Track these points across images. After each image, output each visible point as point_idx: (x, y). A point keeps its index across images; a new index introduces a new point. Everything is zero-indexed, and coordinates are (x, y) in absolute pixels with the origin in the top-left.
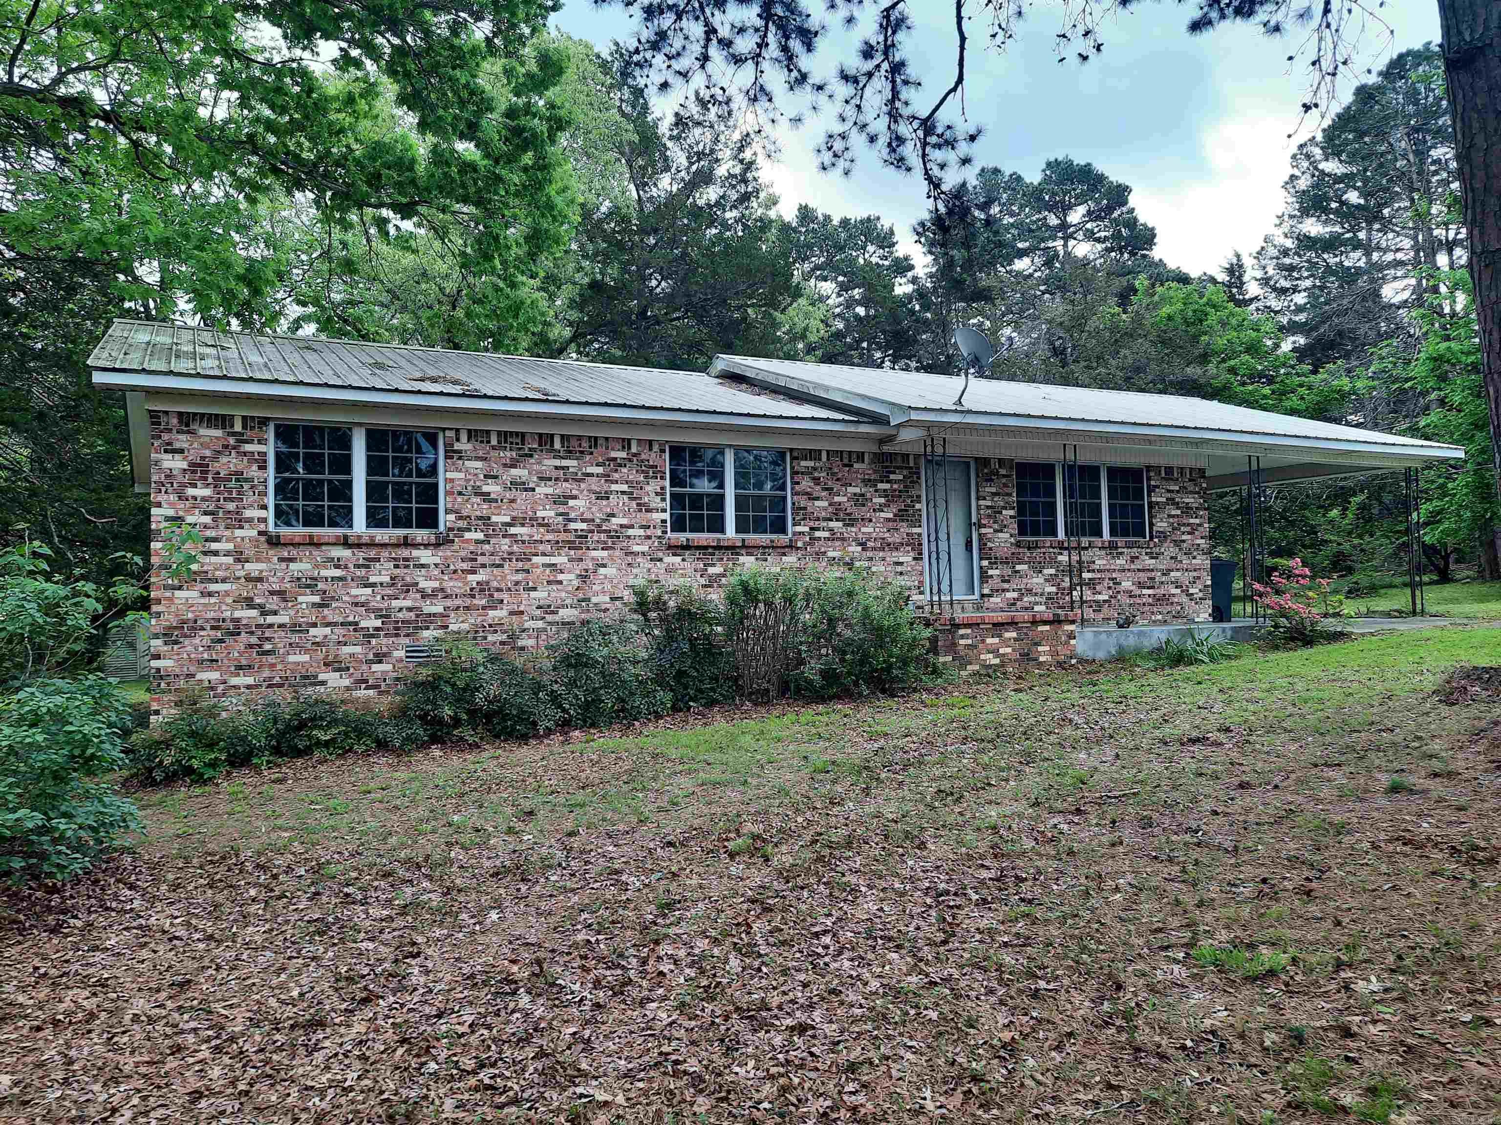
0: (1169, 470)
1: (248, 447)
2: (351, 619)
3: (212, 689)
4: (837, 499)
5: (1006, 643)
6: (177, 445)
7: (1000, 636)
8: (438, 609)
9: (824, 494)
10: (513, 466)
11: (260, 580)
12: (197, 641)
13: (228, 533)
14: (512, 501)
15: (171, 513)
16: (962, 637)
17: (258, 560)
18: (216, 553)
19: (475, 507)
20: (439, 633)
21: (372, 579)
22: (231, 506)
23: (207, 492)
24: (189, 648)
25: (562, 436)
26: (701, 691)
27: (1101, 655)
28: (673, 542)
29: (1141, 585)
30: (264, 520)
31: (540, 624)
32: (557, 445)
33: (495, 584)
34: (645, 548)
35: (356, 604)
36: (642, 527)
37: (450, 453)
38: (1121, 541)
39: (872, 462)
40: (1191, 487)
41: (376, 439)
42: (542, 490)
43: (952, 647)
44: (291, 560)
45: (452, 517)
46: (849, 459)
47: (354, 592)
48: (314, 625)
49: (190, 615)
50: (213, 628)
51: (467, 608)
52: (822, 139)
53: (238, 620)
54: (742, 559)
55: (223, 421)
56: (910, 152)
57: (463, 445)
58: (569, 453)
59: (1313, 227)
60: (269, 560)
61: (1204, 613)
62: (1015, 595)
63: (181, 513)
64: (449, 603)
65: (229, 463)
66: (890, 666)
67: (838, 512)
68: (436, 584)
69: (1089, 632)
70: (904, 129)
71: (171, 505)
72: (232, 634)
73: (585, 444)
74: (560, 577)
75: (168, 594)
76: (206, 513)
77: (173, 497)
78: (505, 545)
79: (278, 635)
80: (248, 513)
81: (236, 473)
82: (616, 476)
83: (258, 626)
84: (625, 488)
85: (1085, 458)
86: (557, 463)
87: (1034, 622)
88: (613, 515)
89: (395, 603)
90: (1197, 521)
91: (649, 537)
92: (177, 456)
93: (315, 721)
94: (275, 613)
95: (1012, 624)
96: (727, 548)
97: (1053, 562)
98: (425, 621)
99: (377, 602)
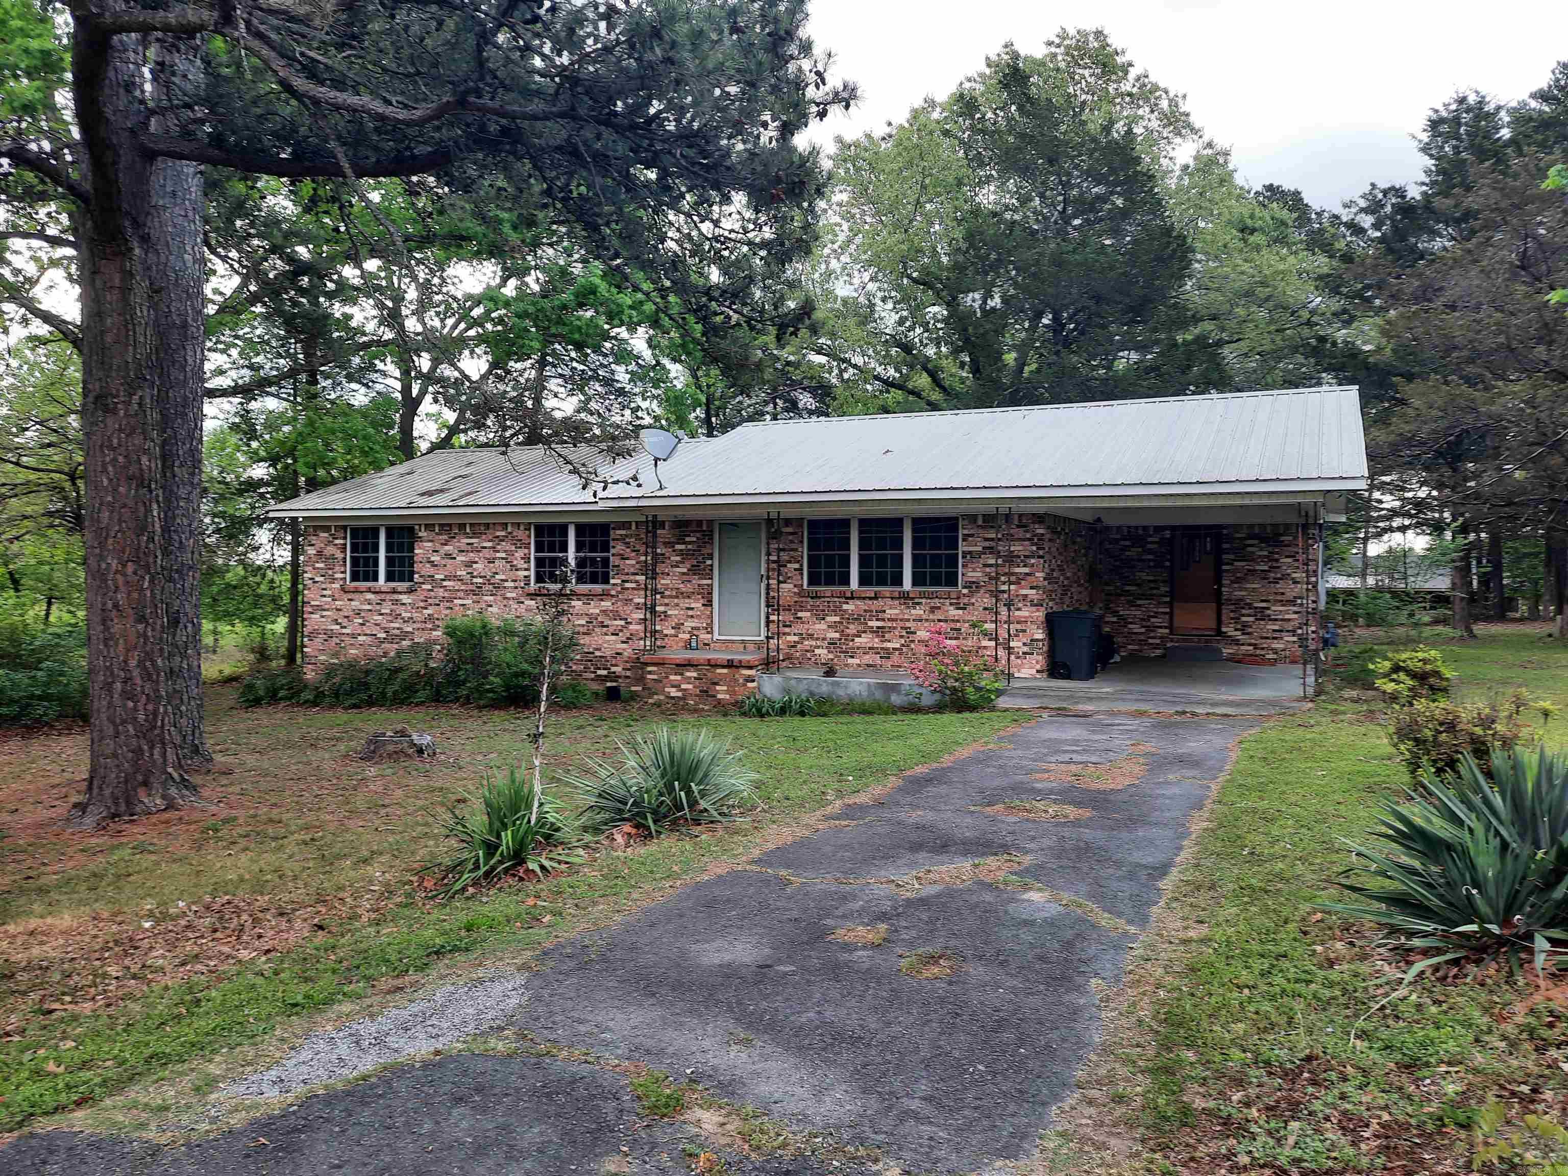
0: (990, 517)
1: (338, 541)
2: (374, 633)
8: (410, 629)
9: (633, 554)
10: (446, 544)
11: (340, 610)
12: (319, 640)
13: (329, 585)
14: (445, 566)
17: (341, 600)
18: (325, 596)
19: (427, 570)
20: (410, 643)
21: (383, 611)
22: (331, 572)
23: (323, 565)
24: (316, 643)
28: (532, 591)
30: (344, 579)
32: (468, 531)
34: (514, 595)
35: (376, 625)
36: (514, 581)
37: (418, 538)
40: (1020, 533)
41: (390, 532)
42: (460, 558)
44: (353, 600)
45: (419, 575)
47: (376, 618)
48: (360, 635)
49: (317, 627)
50: (324, 634)
51: (423, 629)
53: (333, 630)
54: (573, 603)
55: (327, 529)
57: (425, 534)
58: (475, 535)
62: (796, 638)
63: (314, 576)
64: (415, 626)
65: (331, 550)
68: (410, 615)
71: (311, 572)
72: (331, 637)
73: (482, 529)
75: (310, 616)
76: (322, 576)
77: (312, 567)
78: (441, 592)
79: (347, 639)
80: (338, 575)
81: (334, 555)
82: (499, 548)
83: (340, 634)
84: (503, 555)
86: (468, 541)
88: (497, 573)
89: (392, 625)
90: (1027, 570)
92: (312, 546)
94: (346, 628)
97: (837, 611)
98: (404, 635)
99: (384, 624)
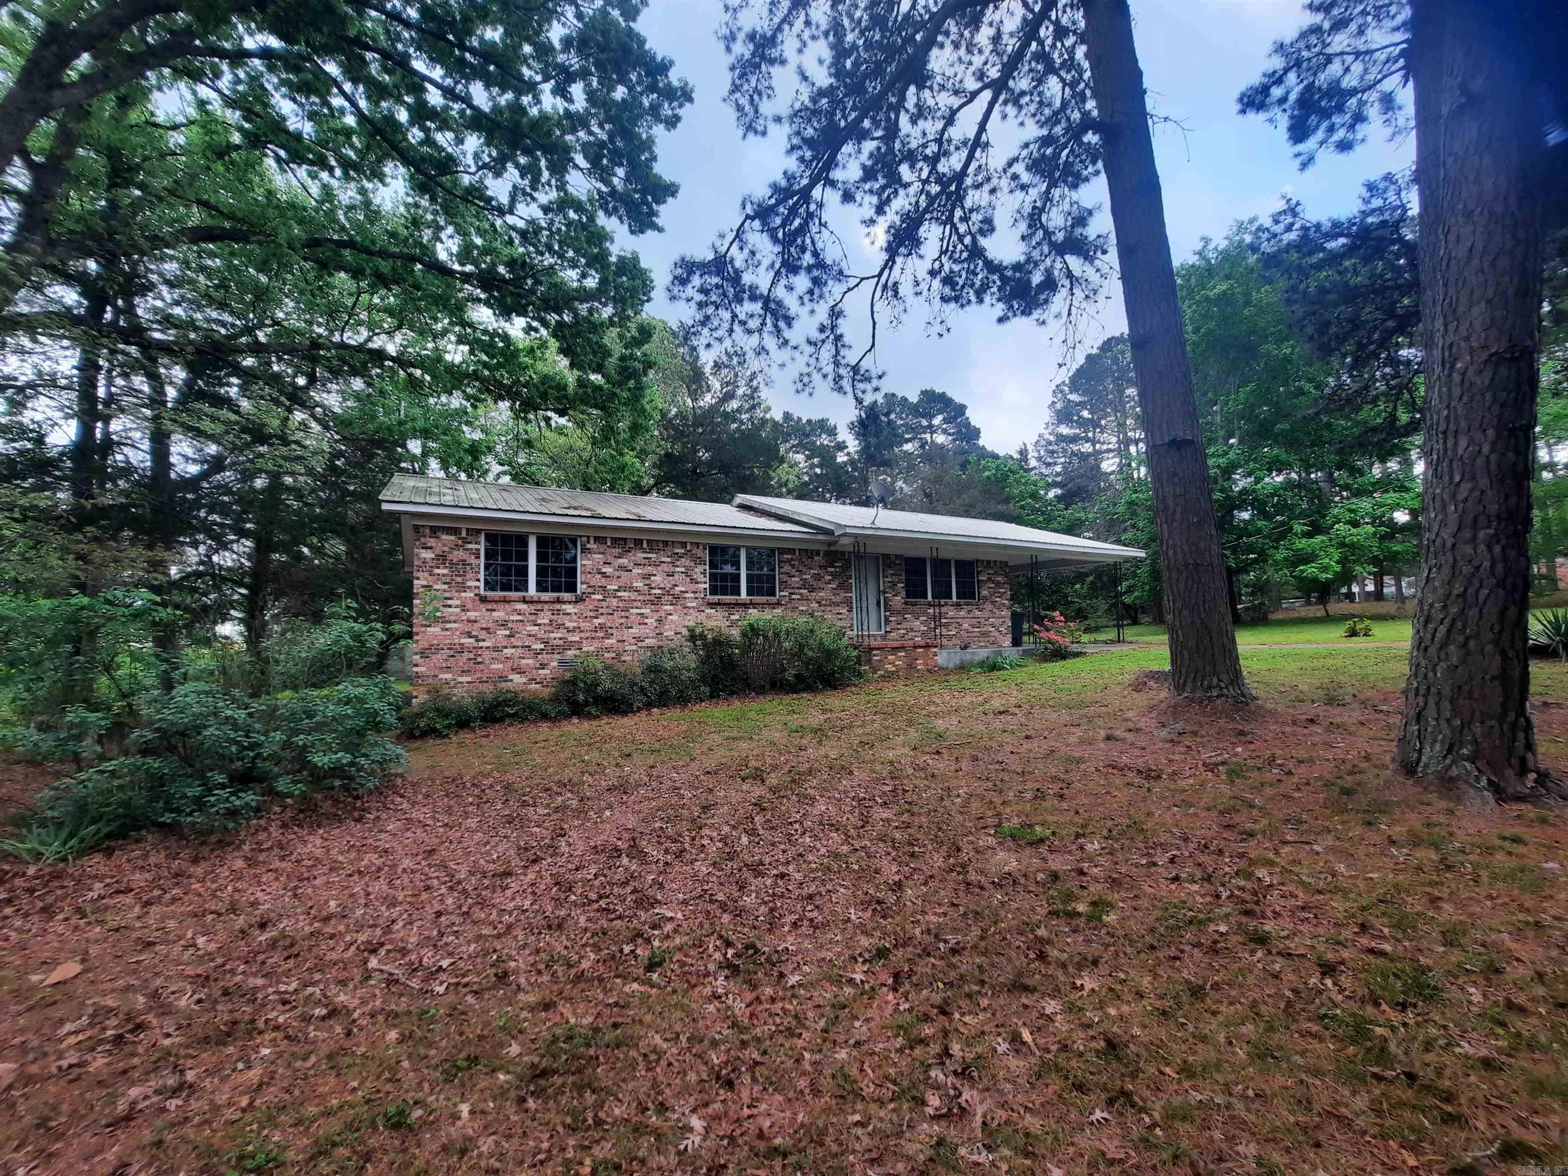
0: (988, 562)
1: (470, 546)
2: (526, 644)
3: (448, 683)
4: (804, 577)
5: (899, 658)
6: (429, 545)
7: (895, 655)
8: (576, 639)
9: (797, 574)
10: (620, 557)
11: (475, 621)
12: (439, 656)
13: (457, 595)
14: (619, 577)
15: (425, 583)
16: (875, 655)
17: (474, 610)
18: (450, 606)
19: (597, 580)
20: (577, 652)
21: (539, 622)
22: (459, 579)
23: (446, 571)
24: (434, 661)
25: (648, 540)
26: (726, 686)
27: (951, 666)
28: (710, 601)
29: (973, 626)
30: (478, 587)
31: (635, 648)
32: (645, 545)
33: (609, 625)
34: (694, 604)
35: (530, 636)
36: (693, 592)
37: (584, 550)
38: (962, 601)
39: (824, 556)
40: (1000, 572)
41: (542, 542)
42: (637, 571)
43: (869, 661)
44: (493, 610)
45: (584, 586)
46: (811, 554)
47: (529, 628)
48: (506, 647)
49: (435, 642)
50: (449, 649)
51: (593, 638)
52: (797, 376)
53: (462, 644)
54: (750, 611)
55: (455, 531)
56: (846, 384)
57: (592, 545)
58: (652, 550)
59: (1064, 430)
60: (480, 611)
61: (1007, 642)
62: (904, 631)
63: (431, 583)
64: (582, 635)
65: (458, 555)
66: (834, 672)
67: (805, 584)
68: (575, 624)
69: (944, 653)
70: (842, 371)
71: (425, 579)
72: (459, 653)
73: (660, 545)
74: (646, 621)
75: (423, 629)
76: (445, 583)
77: (426, 574)
78: (614, 602)
79: (486, 653)
80: (469, 584)
81: (462, 561)
82: (678, 563)
83: (475, 648)
84: (683, 570)
85: (943, 555)
86: (645, 555)
87: (915, 647)
88: (676, 586)
89: (552, 635)
90: (1004, 590)
91: (696, 598)
92: (429, 551)
93: (506, 703)
94: (484, 640)
95: (902, 648)
96: (742, 604)
97: (925, 613)
98: (569, 645)
99: (541, 635)
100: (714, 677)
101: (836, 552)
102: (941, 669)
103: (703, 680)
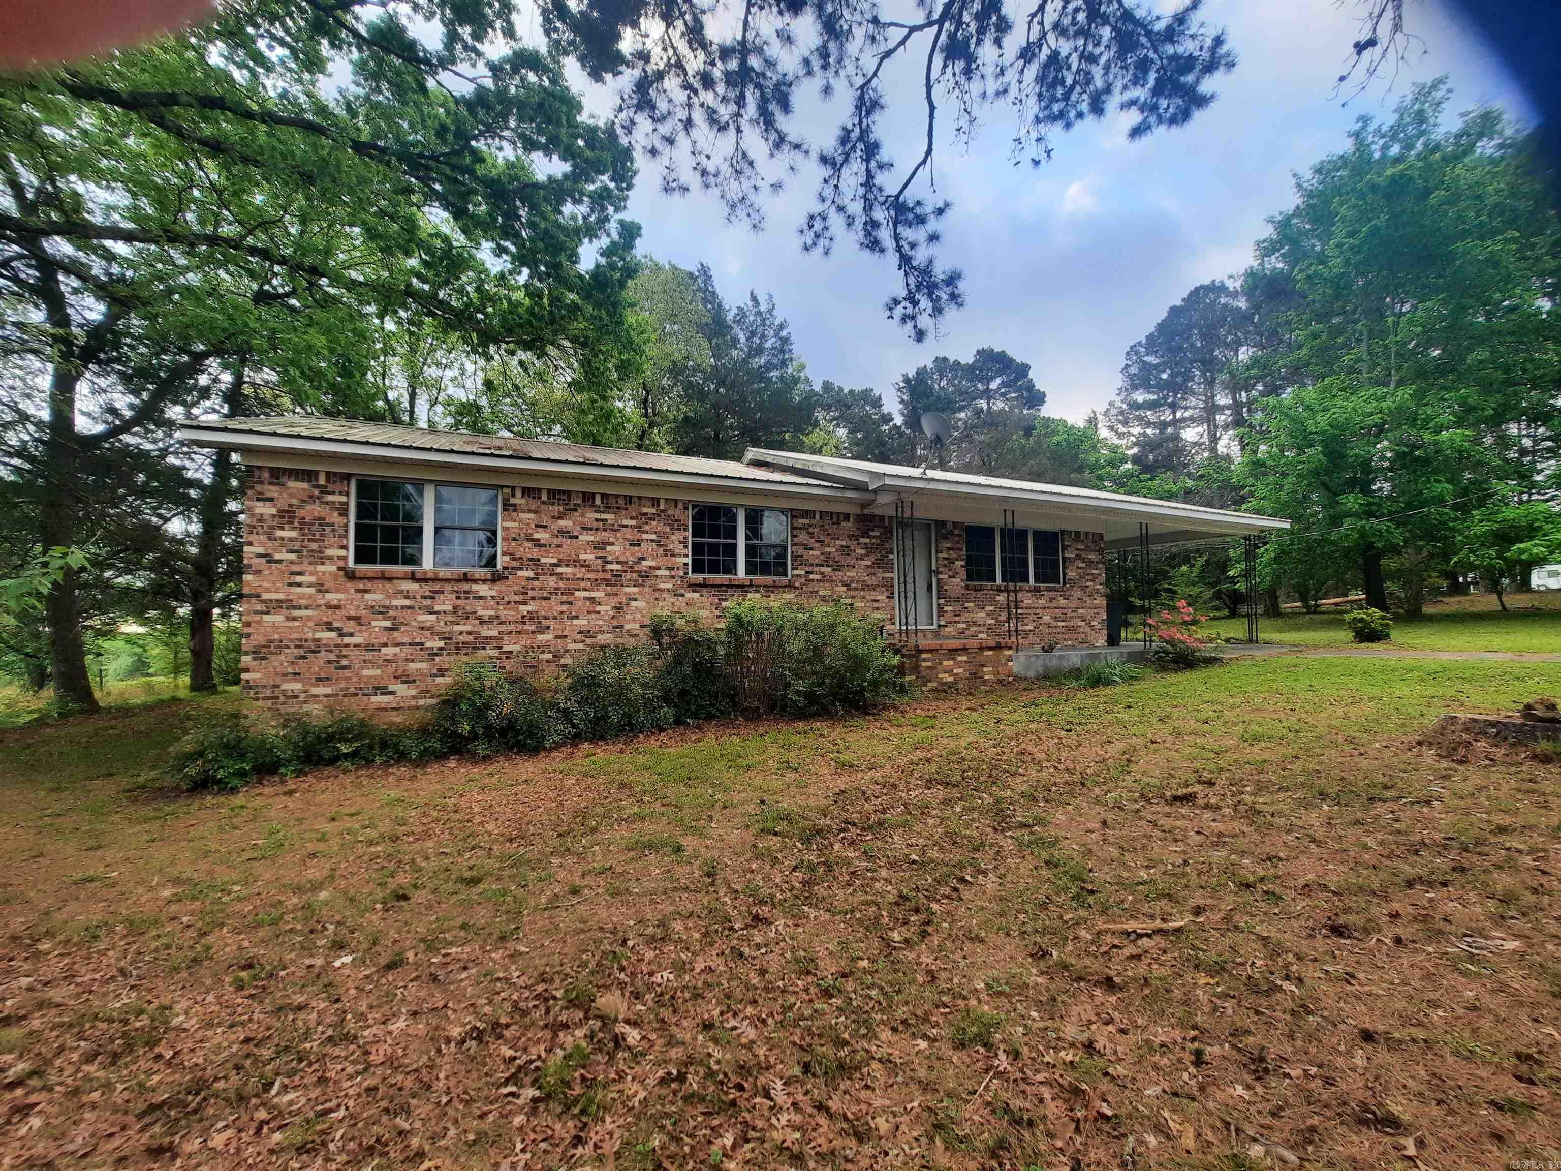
0: (1078, 533)
1: (330, 498)
2: (418, 640)
3: (296, 697)
4: (827, 550)
5: (959, 664)
6: (269, 495)
7: (954, 659)
8: (494, 633)
9: (817, 545)
10: (560, 518)
11: (338, 607)
12: (282, 657)
13: (311, 568)
14: (559, 546)
15: (261, 550)
16: (924, 660)
17: (337, 591)
18: (299, 585)
19: (527, 550)
20: (495, 653)
21: (437, 608)
22: (314, 546)
23: (293, 534)
24: (276, 664)
25: (603, 495)
26: (701, 707)
27: (1031, 674)
28: (693, 581)
29: (1056, 619)
30: (345, 558)
31: (581, 646)
32: (598, 501)
33: (543, 613)
34: (669, 586)
35: (422, 628)
36: (668, 569)
37: (507, 506)
38: (1042, 586)
39: (855, 521)
40: (1093, 547)
42: (585, 538)
43: (916, 669)
44: (366, 591)
45: (507, 558)
46: (838, 518)
47: (421, 618)
48: (386, 645)
49: (276, 636)
50: (297, 647)
51: (519, 632)
52: (803, 221)
53: (318, 640)
54: (750, 595)
55: (309, 476)
56: (885, 235)
57: (518, 500)
58: (608, 509)
59: (1140, 397)
60: (346, 592)
61: (1102, 641)
62: (964, 626)
63: (270, 551)
64: (503, 628)
65: (314, 510)
66: (863, 689)
67: (827, 560)
68: (492, 613)
69: (1022, 656)
70: (879, 214)
71: (262, 545)
72: (314, 652)
73: (621, 502)
74: (598, 608)
75: (257, 618)
76: (292, 552)
77: (263, 538)
78: (552, 582)
79: (354, 654)
80: (329, 552)
81: (320, 519)
82: (647, 527)
83: (337, 645)
84: (654, 537)
85: (1020, 524)
86: (598, 516)
87: (981, 649)
88: (643, 559)
89: (457, 628)
90: (1097, 572)
91: (673, 577)
92: (268, 504)
94: (351, 635)
95: (964, 649)
96: (738, 586)
97: (993, 601)
98: (481, 643)
99: (440, 627)
100: (683, 693)
101: (872, 517)
102: (1017, 678)
103: (666, 699)
